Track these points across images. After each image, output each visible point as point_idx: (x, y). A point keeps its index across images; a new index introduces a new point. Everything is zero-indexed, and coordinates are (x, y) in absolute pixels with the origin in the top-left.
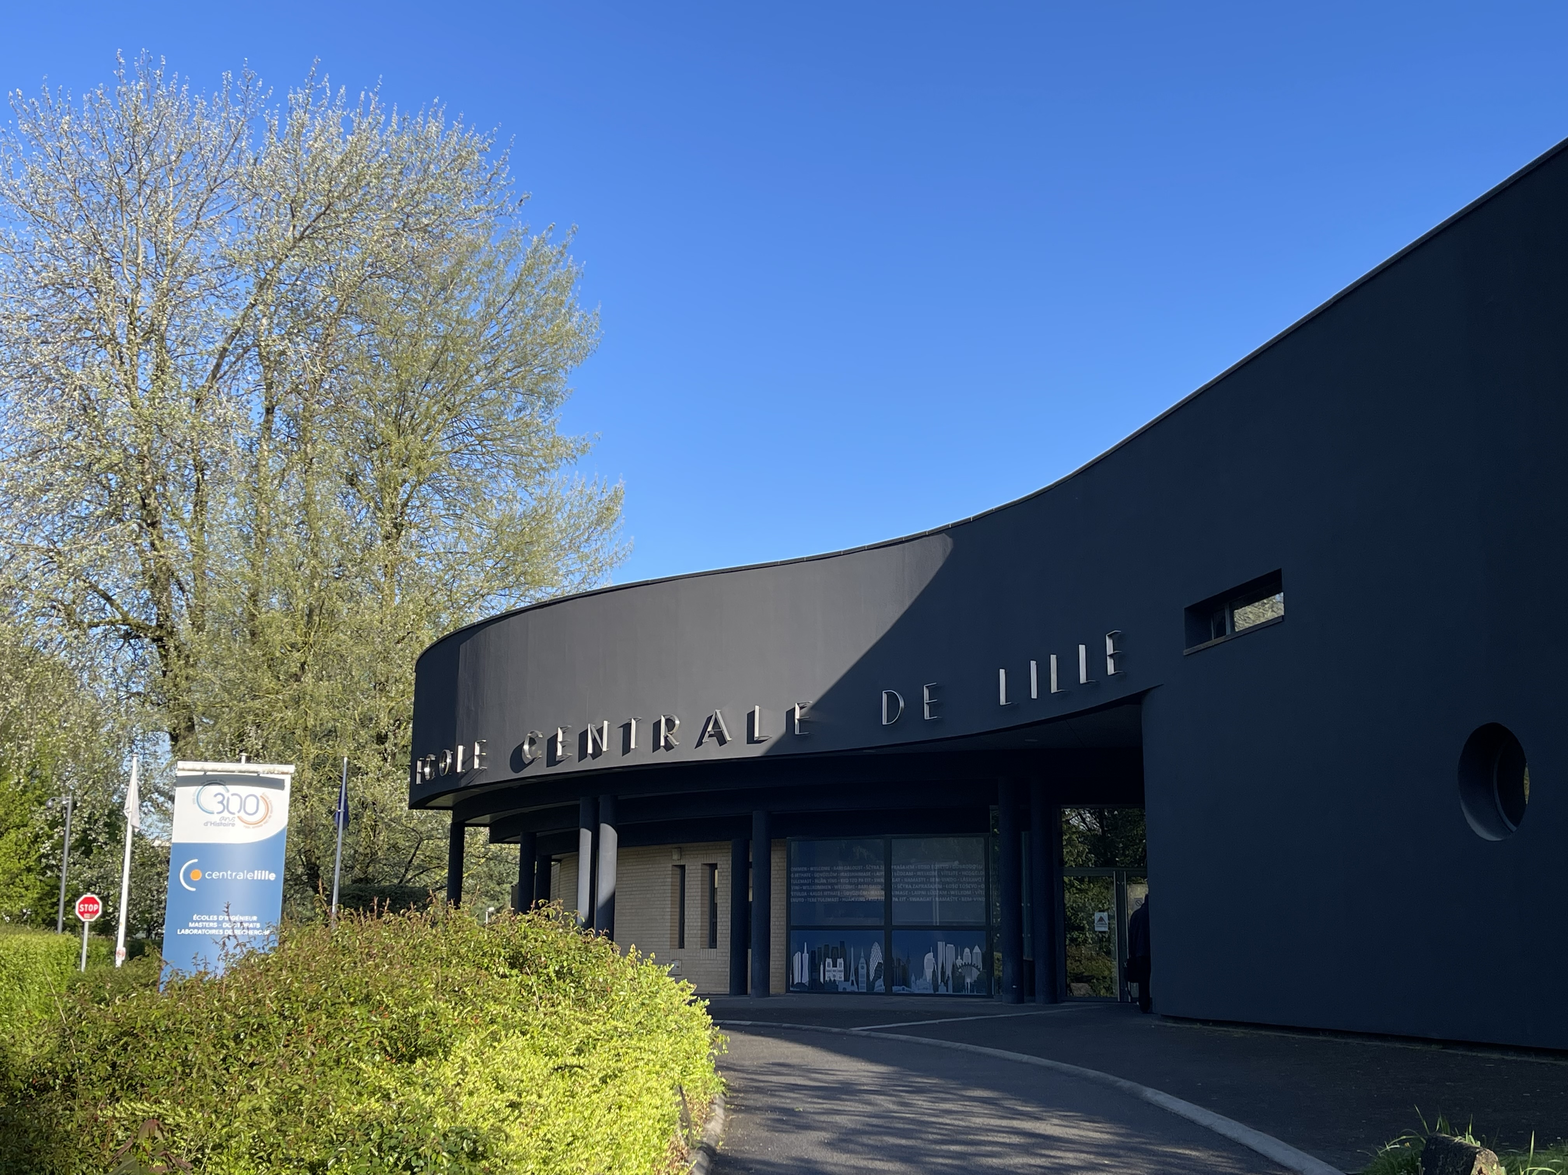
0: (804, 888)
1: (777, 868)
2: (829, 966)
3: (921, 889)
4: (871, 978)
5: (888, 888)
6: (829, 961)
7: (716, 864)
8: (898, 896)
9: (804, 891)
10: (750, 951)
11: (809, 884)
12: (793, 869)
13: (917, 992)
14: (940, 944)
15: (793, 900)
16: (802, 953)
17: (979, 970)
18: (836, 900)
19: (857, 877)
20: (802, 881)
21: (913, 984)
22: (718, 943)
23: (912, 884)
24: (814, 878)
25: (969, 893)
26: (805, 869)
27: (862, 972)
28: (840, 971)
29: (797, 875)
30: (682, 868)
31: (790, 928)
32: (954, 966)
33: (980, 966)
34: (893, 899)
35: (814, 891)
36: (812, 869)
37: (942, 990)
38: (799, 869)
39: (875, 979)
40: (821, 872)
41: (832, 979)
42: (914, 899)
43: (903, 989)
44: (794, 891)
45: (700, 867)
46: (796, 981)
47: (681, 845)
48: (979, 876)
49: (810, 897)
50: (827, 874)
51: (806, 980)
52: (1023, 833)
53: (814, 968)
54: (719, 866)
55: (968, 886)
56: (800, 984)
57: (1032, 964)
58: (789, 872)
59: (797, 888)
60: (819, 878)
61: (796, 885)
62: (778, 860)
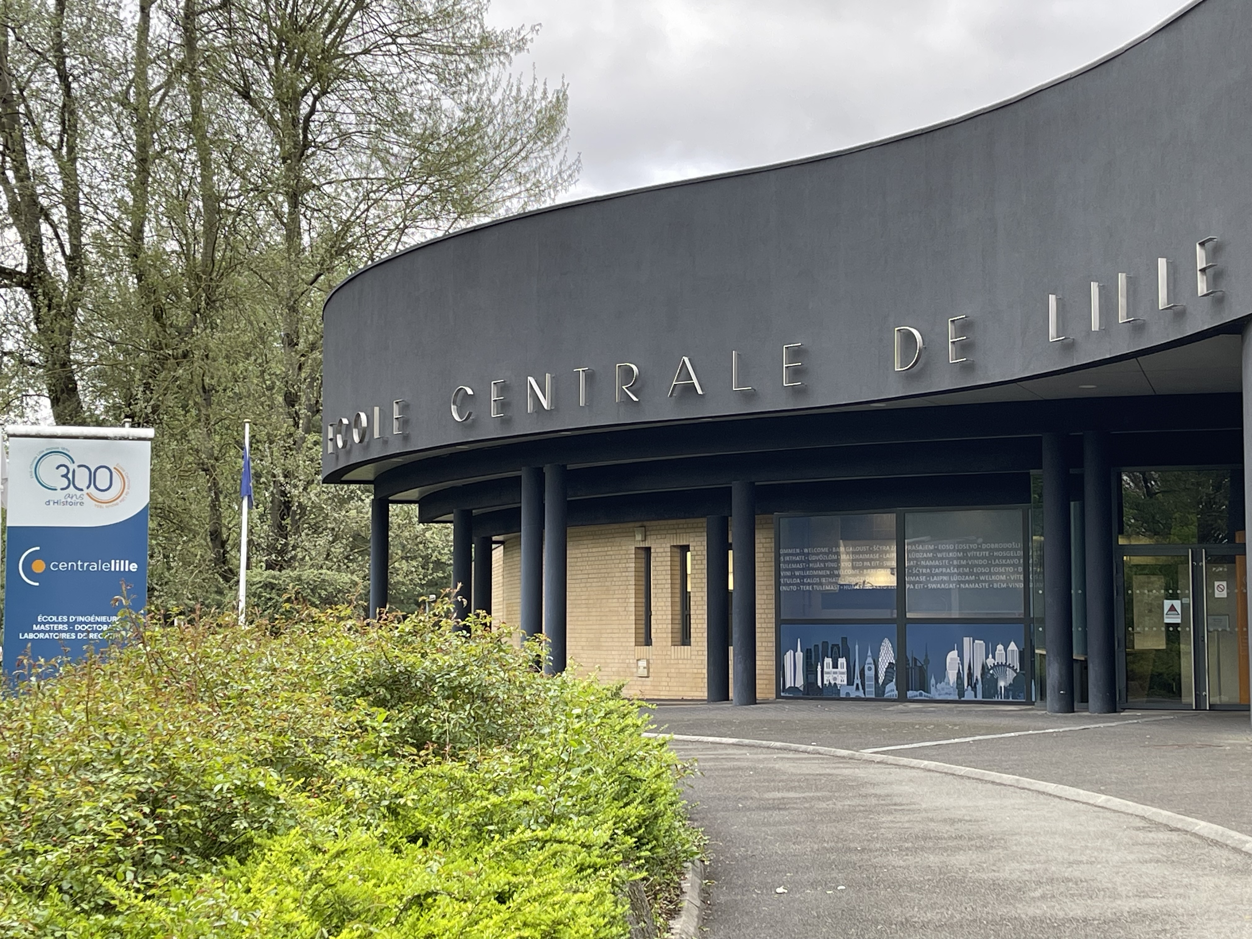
0: (797, 573)
1: (763, 550)
2: (828, 667)
3: (942, 574)
4: (881, 681)
5: (901, 572)
6: (828, 661)
7: (688, 546)
8: (914, 583)
9: (797, 577)
10: (731, 649)
11: (803, 569)
12: (782, 551)
13: (938, 698)
14: (967, 640)
15: (783, 588)
16: (795, 651)
17: (1015, 671)
18: (837, 588)
19: (863, 560)
20: (794, 566)
21: (933, 689)
22: (692, 639)
23: (931, 567)
24: (809, 562)
25: (1003, 578)
26: (798, 551)
27: (869, 674)
28: (843, 673)
29: (787, 558)
30: (648, 550)
31: (780, 622)
32: (984, 667)
33: (1017, 666)
34: (907, 586)
35: (809, 577)
36: (806, 551)
37: (969, 695)
38: (790, 551)
39: (885, 683)
40: (818, 554)
41: (833, 682)
42: (934, 586)
43: (921, 695)
44: (785, 577)
45: (669, 550)
46: (788, 686)
47: (645, 523)
48: (1016, 557)
49: (804, 584)
50: (825, 557)
51: (800, 683)
52: (1072, 503)
53: (810, 669)
54: (691, 548)
55: (1002, 570)
56: (794, 689)
57: (1084, 665)
58: (778, 556)
59: (788, 573)
60: (815, 561)
61: (786, 570)
62: (763, 541)
